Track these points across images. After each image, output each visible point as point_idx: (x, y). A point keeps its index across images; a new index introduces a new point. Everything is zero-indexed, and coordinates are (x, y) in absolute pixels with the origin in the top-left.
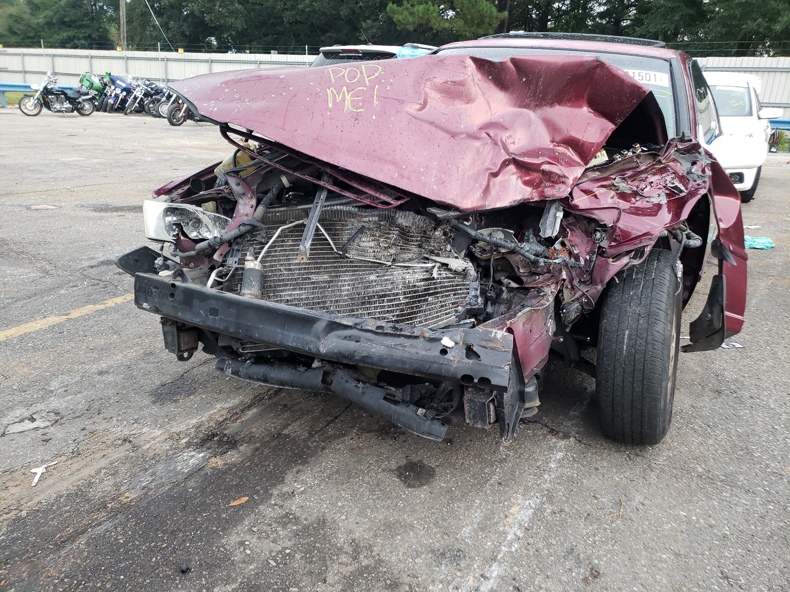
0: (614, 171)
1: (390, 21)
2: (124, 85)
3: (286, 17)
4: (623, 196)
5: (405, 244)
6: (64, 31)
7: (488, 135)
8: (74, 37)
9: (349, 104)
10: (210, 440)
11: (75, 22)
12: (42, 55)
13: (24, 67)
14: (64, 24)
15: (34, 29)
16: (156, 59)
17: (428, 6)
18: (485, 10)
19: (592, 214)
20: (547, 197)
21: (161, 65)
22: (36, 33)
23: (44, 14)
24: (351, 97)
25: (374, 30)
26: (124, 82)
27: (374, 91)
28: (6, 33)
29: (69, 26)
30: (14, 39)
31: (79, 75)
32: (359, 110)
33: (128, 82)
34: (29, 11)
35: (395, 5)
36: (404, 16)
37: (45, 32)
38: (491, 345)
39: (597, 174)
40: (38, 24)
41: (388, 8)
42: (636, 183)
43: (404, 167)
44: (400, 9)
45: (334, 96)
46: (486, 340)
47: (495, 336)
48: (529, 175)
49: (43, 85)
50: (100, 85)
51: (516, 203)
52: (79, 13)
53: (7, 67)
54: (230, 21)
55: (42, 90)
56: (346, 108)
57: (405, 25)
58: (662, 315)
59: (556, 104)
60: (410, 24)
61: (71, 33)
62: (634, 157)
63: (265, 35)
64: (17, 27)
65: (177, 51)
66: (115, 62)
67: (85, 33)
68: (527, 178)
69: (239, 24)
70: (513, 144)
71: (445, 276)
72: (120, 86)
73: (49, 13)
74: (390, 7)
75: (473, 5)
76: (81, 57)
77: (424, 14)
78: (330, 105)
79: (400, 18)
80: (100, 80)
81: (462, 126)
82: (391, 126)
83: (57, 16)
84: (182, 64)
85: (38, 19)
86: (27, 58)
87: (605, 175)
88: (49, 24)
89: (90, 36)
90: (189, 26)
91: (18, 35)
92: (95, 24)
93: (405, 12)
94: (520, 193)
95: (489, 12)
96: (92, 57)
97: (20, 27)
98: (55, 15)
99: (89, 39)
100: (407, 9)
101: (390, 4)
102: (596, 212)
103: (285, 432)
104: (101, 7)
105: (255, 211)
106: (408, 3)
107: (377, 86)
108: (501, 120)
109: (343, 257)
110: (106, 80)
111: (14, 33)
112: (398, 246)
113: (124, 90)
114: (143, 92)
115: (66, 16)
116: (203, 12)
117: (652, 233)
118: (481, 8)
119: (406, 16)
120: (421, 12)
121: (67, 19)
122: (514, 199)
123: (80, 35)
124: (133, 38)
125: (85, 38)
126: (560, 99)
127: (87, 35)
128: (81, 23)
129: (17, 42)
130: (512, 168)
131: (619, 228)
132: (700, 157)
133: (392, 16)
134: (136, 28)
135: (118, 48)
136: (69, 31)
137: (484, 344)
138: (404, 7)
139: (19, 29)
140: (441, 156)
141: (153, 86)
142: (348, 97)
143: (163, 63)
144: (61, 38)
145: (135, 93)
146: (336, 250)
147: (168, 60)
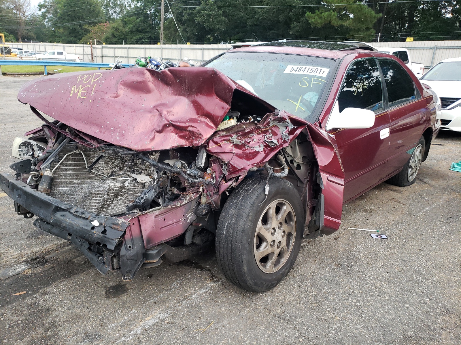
0: (233, 132)
1: (307, 23)
2: (156, 63)
3: (248, 23)
4: (237, 146)
5: (122, 166)
6: (138, 35)
7: (157, 110)
8: (143, 38)
9: (80, 94)
10: (36, 260)
11: (144, 30)
12: (123, 48)
13: (114, 54)
14: (138, 31)
15: (124, 34)
16: (176, 49)
17: (330, 13)
18: (367, 13)
19: (219, 155)
20: (193, 145)
21: (178, 51)
22: (125, 36)
23: (129, 27)
24: (82, 91)
25: (298, 28)
26: (155, 61)
27: (93, 87)
28: (111, 37)
29: (141, 32)
30: (114, 40)
31: (136, 58)
32: (84, 97)
33: (158, 61)
34: (122, 25)
35: (310, 13)
36: (315, 19)
37: (129, 35)
38: (115, 227)
39: (224, 133)
40: (126, 31)
41: (306, 15)
42: (246, 139)
43: (102, 127)
44: (313, 15)
45: (74, 90)
46: (114, 224)
47: (118, 222)
48: (183, 132)
49: (115, 64)
50: (145, 63)
51: (174, 147)
52: (146, 25)
53: (107, 54)
54: (217, 26)
55: (114, 67)
56: (78, 96)
57: (316, 24)
58: (245, 216)
59: (199, 94)
60: (319, 24)
61: (141, 36)
62: (242, 125)
63: (238, 33)
64: (117, 34)
65: (187, 44)
66: (156, 50)
67: (148, 35)
68: (182, 134)
69: (223, 28)
70: (173, 116)
71: (133, 185)
72: (153, 64)
73: (131, 26)
74: (308, 14)
75: (359, 11)
76: (141, 48)
77: (327, 17)
78: (71, 95)
79: (313, 20)
80: (145, 61)
81: (143, 105)
82: (98, 106)
83: (135, 27)
84: (189, 51)
85: (126, 29)
86: (116, 50)
87: (228, 134)
88: (131, 32)
89: (150, 37)
90: (197, 30)
91: (116, 37)
92: (153, 31)
93: (316, 17)
94: (177, 142)
95: (369, 14)
96: (146, 48)
97: (118, 33)
98: (134, 27)
99: (150, 39)
100: (318, 15)
101: (308, 13)
102: (221, 154)
103: (74, 260)
104: (157, 21)
105: (54, 145)
106: (319, 11)
107: (95, 85)
108: (168, 102)
109: (90, 172)
110: (148, 60)
111: (115, 37)
112: (118, 167)
113: (156, 65)
114: (165, 66)
115: (139, 27)
116: (204, 22)
117: (246, 168)
118: (365, 12)
119: (317, 19)
120: (325, 17)
121: (140, 29)
122: (172, 146)
123: (146, 37)
124: (170, 38)
125: (148, 38)
126: (200, 91)
127: (149, 36)
128: (146, 30)
129: (116, 42)
130: (171, 128)
131: (231, 164)
132: (289, 125)
133: (308, 19)
134: (172, 32)
135: (158, 43)
136: (140, 35)
137: (112, 226)
138: (316, 14)
139: (117, 35)
140: (124, 122)
141: (170, 63)
142: (80, 91)
143: (180, 50)
144: (136, 38)
145: (160, 67)
146: (87, 168)
147: (182, 49)
